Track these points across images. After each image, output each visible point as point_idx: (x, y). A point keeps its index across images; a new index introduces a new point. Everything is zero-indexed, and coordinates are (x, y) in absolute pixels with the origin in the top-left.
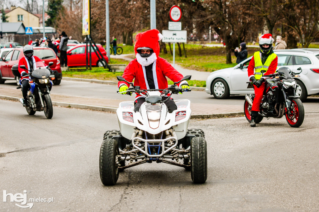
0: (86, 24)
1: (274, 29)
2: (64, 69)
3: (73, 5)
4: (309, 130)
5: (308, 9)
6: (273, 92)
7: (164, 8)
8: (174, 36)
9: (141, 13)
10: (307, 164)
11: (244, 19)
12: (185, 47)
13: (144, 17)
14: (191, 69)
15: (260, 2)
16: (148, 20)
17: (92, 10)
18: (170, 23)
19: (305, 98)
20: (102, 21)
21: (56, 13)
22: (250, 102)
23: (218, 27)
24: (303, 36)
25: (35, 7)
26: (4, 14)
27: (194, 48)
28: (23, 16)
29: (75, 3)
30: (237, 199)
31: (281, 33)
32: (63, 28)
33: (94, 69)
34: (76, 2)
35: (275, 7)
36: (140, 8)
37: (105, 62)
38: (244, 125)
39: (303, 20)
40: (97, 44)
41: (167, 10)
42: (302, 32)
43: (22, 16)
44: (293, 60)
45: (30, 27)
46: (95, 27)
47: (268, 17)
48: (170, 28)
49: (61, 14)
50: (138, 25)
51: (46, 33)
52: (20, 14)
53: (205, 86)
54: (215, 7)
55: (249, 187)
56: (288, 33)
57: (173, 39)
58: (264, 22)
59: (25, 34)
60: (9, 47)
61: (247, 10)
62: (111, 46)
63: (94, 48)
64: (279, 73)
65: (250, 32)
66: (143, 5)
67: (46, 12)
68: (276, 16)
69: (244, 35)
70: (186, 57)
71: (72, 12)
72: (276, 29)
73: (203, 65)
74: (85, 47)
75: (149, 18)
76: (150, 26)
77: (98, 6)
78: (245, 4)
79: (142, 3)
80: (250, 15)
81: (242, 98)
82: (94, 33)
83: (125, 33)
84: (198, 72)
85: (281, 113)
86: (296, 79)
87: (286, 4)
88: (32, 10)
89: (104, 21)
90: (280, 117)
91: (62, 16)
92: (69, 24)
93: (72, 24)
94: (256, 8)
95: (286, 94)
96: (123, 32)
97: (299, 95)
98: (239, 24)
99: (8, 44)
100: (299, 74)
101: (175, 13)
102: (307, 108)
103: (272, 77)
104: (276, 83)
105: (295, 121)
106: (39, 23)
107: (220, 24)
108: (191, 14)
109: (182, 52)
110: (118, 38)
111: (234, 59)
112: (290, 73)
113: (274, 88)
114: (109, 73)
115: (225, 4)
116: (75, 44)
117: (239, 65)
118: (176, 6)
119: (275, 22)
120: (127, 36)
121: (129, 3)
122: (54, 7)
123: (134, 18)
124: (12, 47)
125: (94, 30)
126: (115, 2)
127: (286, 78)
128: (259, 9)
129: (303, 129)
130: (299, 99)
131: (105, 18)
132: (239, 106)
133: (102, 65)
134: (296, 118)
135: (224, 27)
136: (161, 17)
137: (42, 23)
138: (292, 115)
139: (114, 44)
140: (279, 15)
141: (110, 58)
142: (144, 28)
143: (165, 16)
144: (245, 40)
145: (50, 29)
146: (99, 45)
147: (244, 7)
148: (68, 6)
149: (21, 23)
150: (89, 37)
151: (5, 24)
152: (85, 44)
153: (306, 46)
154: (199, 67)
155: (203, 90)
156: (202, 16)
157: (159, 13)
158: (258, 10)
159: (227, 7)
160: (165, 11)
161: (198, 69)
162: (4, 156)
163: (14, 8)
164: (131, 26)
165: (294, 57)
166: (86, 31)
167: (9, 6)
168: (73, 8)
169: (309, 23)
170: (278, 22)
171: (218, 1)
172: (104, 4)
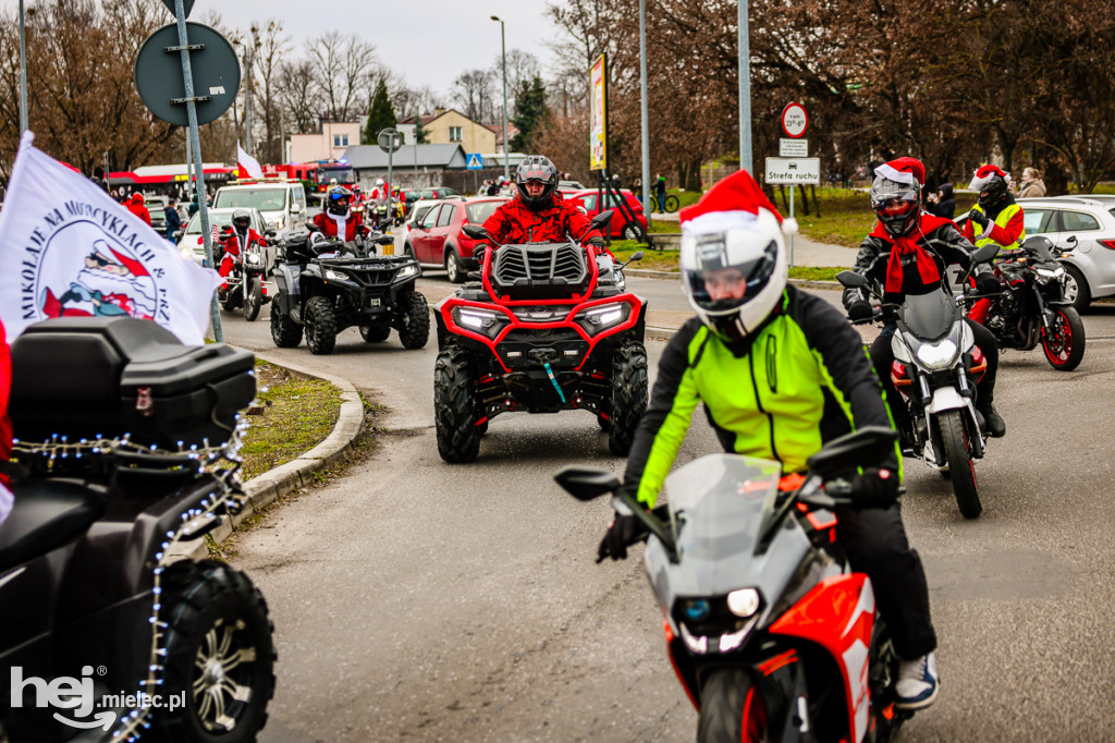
0: (598, 144)
1: (1014, 153)
3: (569, 105)
4: (1095, 377)
5: (1092, 105)
6: (1013, 292)
7: (768, 109)
8: (793, 170)
9: (718, 120)
10: (1090, 451)
11: (948, 130)
12: (817, 194)
13: (726, 128)
14: (828, 243)
15: (983, 94)
16: (734, 135)
17: (610, 114)
18: (782, 140)
19: (1086, 305)
20: (634, 138)
21: (533, 122)
23: (887, 149)
24: (1081, 167)
25: (486, 109)
26: (419, 127)
27: (837, 195)
28: (462, 130)
29: (573, 100)
31: (1030, 160)
33: (616, 244)
34: (576, 97)
35: (1017, 102)
36: (716, 109)
37: (641, 230)
39: (1080, 130)
40: (621, 190)
41: (775, 112)
42: (1079, 159)
43: (458, 129)
44: (1057, 221)
45: (477, 152)
46: (618, 152)
47: (1002, 125)
48: (782, 153)
49: (542, 123)
50: (713, 145)
51: (510, 166)
52: (454, 125)
54: (881, 105)
56: (1047, 160)
57: (791, 176)
58: (993, 137)
59: (465, 168)
60: (432, 199)
61: (954, 110)
62: (653, 194)
63: (615, 199)
64: (1027, 250)
65: (961, 160)
66: (723, 101)
67: (510, 121)
68: (1020, 124)
69: (947, 167)
70: (819, 216)
71: (567, 122)
72: (1019, 152)
73: (856, 233)
74: (595, 197)
75: (737, 132)
76: (738, 149)
77: (622, 105)
78: (949, 97)
79: (720, 97)
80: (961, 122)
83: (684, 165)
84: (846, 249)
85: (1033, 339)
86: (1065, 263)
87: (1043, 97)
88: (481, 116)
89: (638, 139)
90: (1031, 348)
91: (546, 128)
92: (562, 146)
93: (568, 145)
94: (974, 107)
95: (1044, 297)
96: (680, 164)
97: (1073, 298)
98: (936, 141)
99: (427, 190)
100: (1070, 250)
101: (795, 119)
102: (1091, 327)
103: (1011, 260)
104: (1021, 272)
105: (1064, 356)
106: (497, 145)
107: (894, 143)
108: (829, 121)
109: (809, 206)
110: (668, 176)
112: (1050, 248)
113: (1018, 284)
114: (650, 252)
115: (906, 99)
116: (575, 190)
118: (797, 104)
119: (1018, 137)
120: (688, 171)
121: (692, 98)
122: (527, 110)
123: (703, 132)
124: (437, 198)
125: (615, 159)
126: (662, 97)
127: (1042, 260)
128: (982, 107)
129: (1081, 373)
130: (1073, 309)
131: (640, 132)
133: (633, 236)
134: (1067, 351)
136: (763, 128)
137: (502, 144)
138: (1057, 343)
139: (659, 188)
140: (1026, 121)
141: (651, 220)
142: (725, 153)
143: (770, 124)
144: (949, 178)
147: (947, 105)
148: (559, 106)
149: (458, 144)
150: (604, 173)
151: (423, 147)
152: (596, 190)
153: (1087, 189)
154: (847, 239)
156: (853, 126)
157: (758, 120)
158: (980, 110)
159: (910, 104)
160: (771, 116)
161: (846, 242)
162: (422, 434)
163: (442, 111)
164: (697, 148)
165: (1060, 213)
166: (597, 161)
167: (431, 108)
168: (569, 111)
169: (1093, 138)
170: (1025, 136)
171: (889, 92)
172: (637, 100)
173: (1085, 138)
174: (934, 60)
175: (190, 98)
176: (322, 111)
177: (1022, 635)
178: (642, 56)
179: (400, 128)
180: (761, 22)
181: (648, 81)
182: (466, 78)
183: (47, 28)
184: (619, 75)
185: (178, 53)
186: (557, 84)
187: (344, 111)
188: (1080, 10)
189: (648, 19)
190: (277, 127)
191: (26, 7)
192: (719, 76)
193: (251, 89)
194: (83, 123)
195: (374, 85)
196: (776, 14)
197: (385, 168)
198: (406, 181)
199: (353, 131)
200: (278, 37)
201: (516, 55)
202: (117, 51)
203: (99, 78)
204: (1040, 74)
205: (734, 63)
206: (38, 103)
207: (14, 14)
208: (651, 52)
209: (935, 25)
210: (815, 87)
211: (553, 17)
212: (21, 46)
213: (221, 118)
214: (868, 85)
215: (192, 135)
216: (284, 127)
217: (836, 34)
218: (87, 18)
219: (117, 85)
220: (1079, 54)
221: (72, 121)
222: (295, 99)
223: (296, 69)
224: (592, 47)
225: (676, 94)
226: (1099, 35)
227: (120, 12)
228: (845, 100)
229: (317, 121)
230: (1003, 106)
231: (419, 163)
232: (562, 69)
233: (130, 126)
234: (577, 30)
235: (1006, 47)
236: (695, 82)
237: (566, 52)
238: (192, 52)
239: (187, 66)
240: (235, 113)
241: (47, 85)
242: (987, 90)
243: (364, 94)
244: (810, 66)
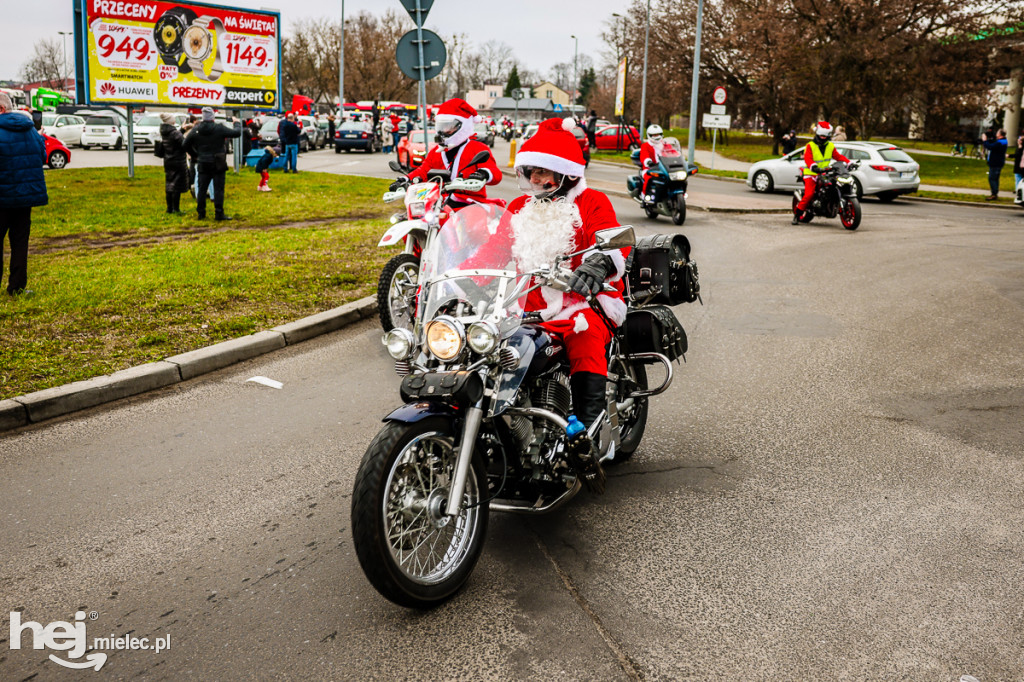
0: (620, 103)
2: (592, 151)
3: (606, 83)
5: (873, 97)
6: (825, 189)
7: (707, 89)
8: (716, 122)
9: (681, 94)
11: (797, 105)
12: (728, 134)
13: (684, 99)
14: (732, 159)
15: (817, 88)
17: (627, 88)
18: (712, 106)
19: (862, 198)
20: (638, 101)
21: (588, 90)
22: (800, 198)
23: (765, 113)
24: (864, 128)
25: (566, 82)
26: (532, 89)
27: (738, 135)
28: (553, 93)
29: (609, 80)
30: (773, 302)
32: (595, 106)
33: (625, 153)
35: (834, 92)
36: (680, 88)
38: (786, 224)
39: (866, 109)
40: (630, 126)
41: (710, 92)
42: (863, 123)
43: (551, 92)
45: (559, 104)
46: (629, 108)
47: (826, 104)
48: (712, 112)
49: (593, 91)
50: (677, 106)
51: (576, 112)
52: (550, 89)
53: (746, 178)
54: (764, 91)
55: (787, 290)
57: (715, 124)
58: (820, 110)
59: (553, 111)
61: (802, 95)
63: (626, 130)
65: (803, 121)
66: (684, 85)
67: (577, 89)
68: (835, 104)
69: (796, 123)
70: (728, 145)
71: (605, 91)
73: (745, 155)
74: (616, 129)
75: (690, 101)
76: (690, 109)
77: (634, 84)
78: (800, 88)
79: (683, 83)
80: (805, 102)
81: (790, 193)
82: (628, 114)
83: (662, 114)
84: (739, 162)
85: (835, 212)
87: (848, 91)
88: (562, 86)
90: (834, 217)
91: (595, 94)
92: (601, 102)
93: (605, 103)
94: (812, 94)
95: (841, 193)
97: (855, 194)
98: (791, 111)
101: (720, 95)
102: (865, 209)
104: (830, 179)
105: (851, 222)
106: (571, 101)
107: (769, 110)
108: (737, 98)
109: (723, 140)
111: (781, 150)
113: (829, 185)
115: (777, 88)
116: (605, 125)
117: (787, 156)
118: (722, 88)
120: (664, 118)
121: (669, 82)
122: (586, 84)
123: (673, 100)
125: (628, 110)
127: (841, 173)
128: (816, 94)
130: (856, 200)
131: (641, 98)
132: (786, 203)
134: (852, 220)
135: (773, 113)
136: (703, 99)
138: (847, 216)
140: (838, 103)
142: (683, 111)
143: (707, 97)
145: (580, 108)
146: (632, 127)
147: (798, 93)
148: (602, 83)
149: (549, 100)
150: (622, 117)
151: (533, 100)
152: (617, 125)
153: (866, 138)
154: (741, 157)
155: (743, 182)
156: (749, 101)
157: (701, 95)
158: (815, 96)
159: (779, 92)
160: (708, 93)
163: (543, 82)
164: (669, 108)
165: (851, 151)
166: (619, 111)
167: (538, 81)
168: (607, 86)
169: (872, 114)
170: (836, 111)
171: (769, 85)
172: (641, 82)
173: (867, 112)
174: (794, 69)
175: (422, 67)
176: (485, 79)
177: (814, 355)
178: (645, 60)
179: (523, 89)
180: (707, 45)
181: (648, 72)
182: (557, 67)
183: (354, 31)
184: (633, 69)
185: (417, 44)
186: (601, 72)
187: (496, 80)
188: (872, 47)
189: (650, 42)
190: (463, 86)
191: (345, 20)
192: (683, 72)
193: (451, 66)
194: (369, 79)
195: (511, 67)
196: (715, 42)
197: (513, 109)
198: (524, 116)
199: (499, 90)
200: (466, 41)
201: (582, 56)
202: (388, 44)
203: (378, 57)
204: (848, 79)
205: (691, 65)
206: (349, 68)
207: (339, 23)
208: (651, 59)
209: (795, 51)
210: (732, 80)
211: (602, 38)
212: (342, 39)
213: (435, 79)
214: (759, 80)
215: (422, 85)
216: (466, 86)
217: (744, 53)
218: (374, 27)
219: (387, 61)
220: (870, 71)
221: (364, 77)
222: (471, 72)
223: (474, 57)
224: (620, 54)
225: (661, 80)
226: (881, 60)
227: (390, 24)
228: (746, 87)
229: (482, 84)
230: (828, 94)
231: (532, 107)
232: (605, 64)
233: (392, 81)
234: (614, 45)
235: (832, 64)
236: (671, 74)
237: (607, 56)
238: (424, 44)
239: (421, 50)
240: (442, 77)
241: (353, 59)
242: (820, 87)
243: (506, 72)
244: (730, 70)
